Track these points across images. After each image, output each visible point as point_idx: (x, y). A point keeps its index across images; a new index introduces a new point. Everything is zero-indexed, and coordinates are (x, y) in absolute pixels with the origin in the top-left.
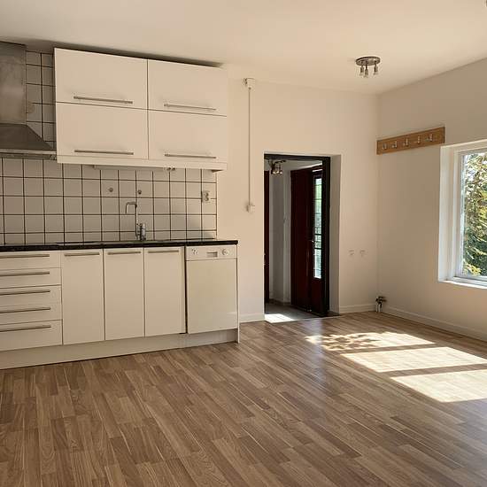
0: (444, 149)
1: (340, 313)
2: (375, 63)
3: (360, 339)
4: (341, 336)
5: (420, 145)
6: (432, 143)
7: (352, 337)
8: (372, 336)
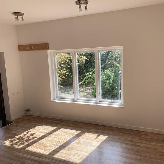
0: (49, 51)
1: (12, 120)
2: (22, 15)
3: (28, 135)
4: (19, 136)
5: (39, 49)
6: (44, 49)
7: (25, 135)
8: (32, 131)
